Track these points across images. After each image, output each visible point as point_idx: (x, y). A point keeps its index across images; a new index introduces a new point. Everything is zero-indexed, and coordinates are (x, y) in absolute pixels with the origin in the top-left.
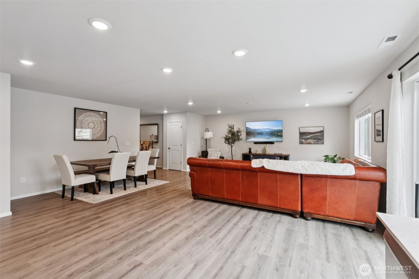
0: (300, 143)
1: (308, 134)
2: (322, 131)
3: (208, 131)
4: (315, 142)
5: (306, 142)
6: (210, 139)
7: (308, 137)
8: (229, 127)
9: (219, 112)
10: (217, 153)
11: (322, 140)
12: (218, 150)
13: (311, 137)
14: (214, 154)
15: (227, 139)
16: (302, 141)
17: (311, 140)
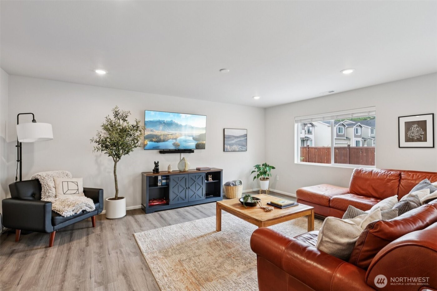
0: (224, 151)
1: (233, 138)
2: (245, 134)
3: (34, 121)
4: (239, 149)
5: (231, 149)
6: (32, 144)
7: (233, 142)
8: (116, 115)
9: (101, 72)
10: (74, 180)
11: (245, 146)
12: (69, 173)
13: (236, 142)
14: (65, 184)
15: (104, 145)
16: (227, 148)
17: (235, 146)
